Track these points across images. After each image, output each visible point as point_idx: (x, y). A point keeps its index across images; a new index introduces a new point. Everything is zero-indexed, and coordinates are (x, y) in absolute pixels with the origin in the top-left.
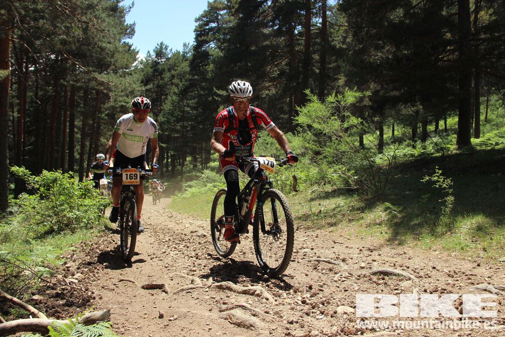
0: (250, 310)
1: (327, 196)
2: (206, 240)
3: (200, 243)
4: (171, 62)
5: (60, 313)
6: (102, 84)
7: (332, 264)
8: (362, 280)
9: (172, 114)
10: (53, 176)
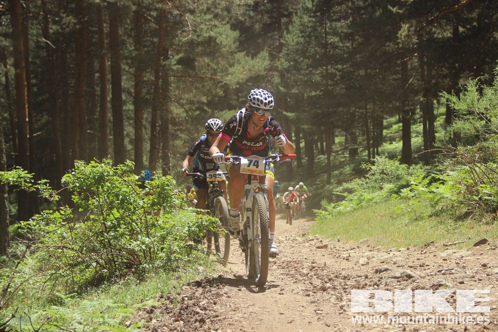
9: (304, 53)
10: (95, 170)
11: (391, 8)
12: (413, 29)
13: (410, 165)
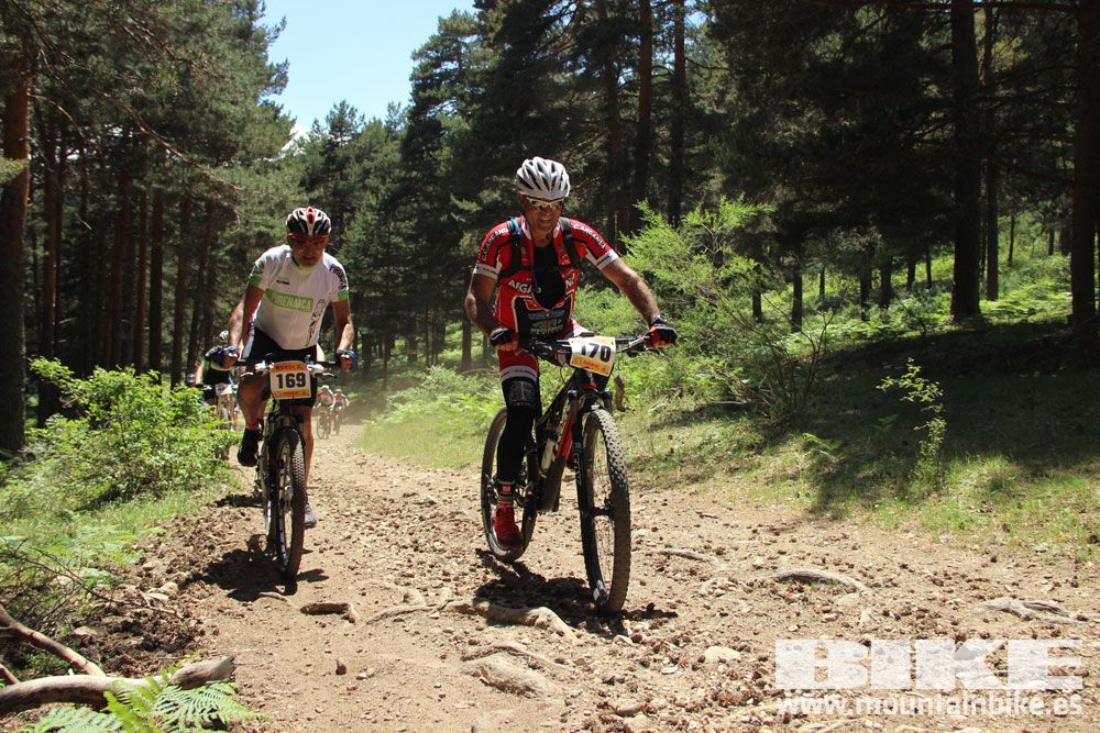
0: (525, 656)
1: (686, 419)
2: (436, 511)
3: (421, 519)
4: (362, 142)
5: (131, 663)
6: (218, 187)
7: (696, 559)
8: (756, 593)
9: (364, 250)
10: (115, 379)
11: (454, 215)
12: (475, 238)
13: (466, 376)
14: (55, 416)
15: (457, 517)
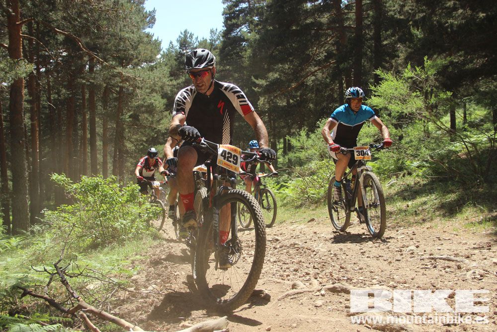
2: (280, 244)
3: (275, 248)
5: (154, 326)
6: (127, 79)
7: (453, 261)
10: (93, 181)
11: (253, 88)
12: (266, 100)
14: (45, 209)
15: (296, 246)
